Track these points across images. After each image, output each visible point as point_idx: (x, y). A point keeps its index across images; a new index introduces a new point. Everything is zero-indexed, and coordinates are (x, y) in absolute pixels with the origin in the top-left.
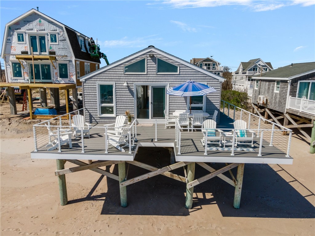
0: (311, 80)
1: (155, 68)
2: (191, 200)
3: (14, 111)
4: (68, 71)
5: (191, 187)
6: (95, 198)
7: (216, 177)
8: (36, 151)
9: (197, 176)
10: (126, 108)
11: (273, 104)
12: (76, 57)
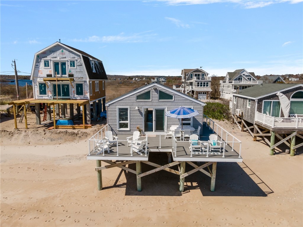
0: (272, 99)
1: (157, 97)
2: (183, 186)
3: (39, 121)
4: (83, 89)
5: (183, 177)
6: (119, 186)
7: (199, 171)
8: (89, 155)
9: (186, 171)
10: (137, 124)
11: (246, 117)
12: (90, 78)
